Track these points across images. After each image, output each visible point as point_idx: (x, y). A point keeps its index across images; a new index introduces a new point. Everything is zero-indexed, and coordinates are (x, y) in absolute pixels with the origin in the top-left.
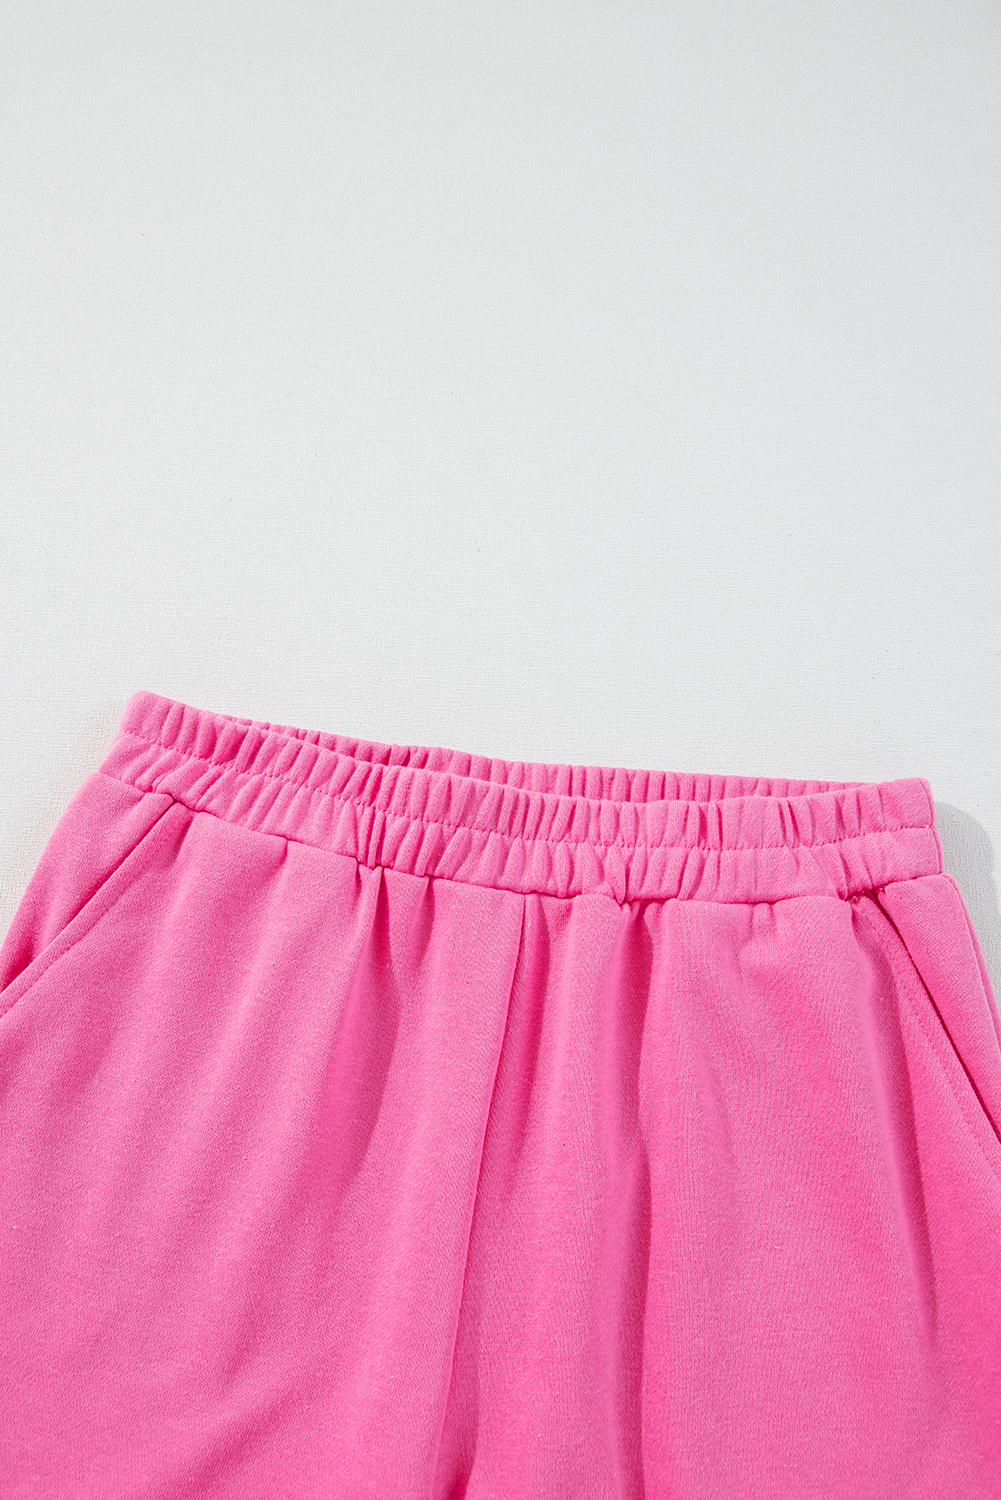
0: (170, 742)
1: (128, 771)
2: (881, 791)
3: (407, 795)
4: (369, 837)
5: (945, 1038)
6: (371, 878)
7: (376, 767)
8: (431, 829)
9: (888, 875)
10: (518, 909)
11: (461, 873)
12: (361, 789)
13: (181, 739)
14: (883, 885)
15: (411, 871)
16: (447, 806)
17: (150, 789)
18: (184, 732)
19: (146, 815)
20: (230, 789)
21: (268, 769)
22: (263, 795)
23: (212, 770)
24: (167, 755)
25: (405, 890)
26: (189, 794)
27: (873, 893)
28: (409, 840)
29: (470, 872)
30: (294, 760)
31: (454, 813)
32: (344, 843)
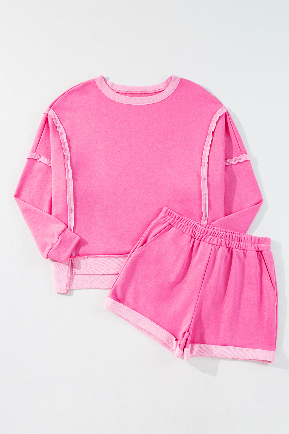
0: (170, 216)
1: (164, 219)
2: (266, 238)
3: (199, 230)
4: (193, 234)
5: (268, 273)
6: (193, 240)
7: (197, 224)
8: (201, 235)
9: (264, 250)
10: (211, 247)
11: (204, 241)
12: (194, 227)
13: (171, 215)
14: (263, 251)
15: (198, 239)
16: (204, 232)
17: (167, 222)
18: (172, 214)
19: (166, 225)
20: (178, 224)
21: (183, 223)
22: (182, 226)
23: (175, 221)
24: (169, 217)
25: (197, 242)
26: (172, 224)
27: (261, 252)
28: (198, 236)
29: (206, 241)
30: (186, 222)
31: (205, 233)
32: (190, 235)
